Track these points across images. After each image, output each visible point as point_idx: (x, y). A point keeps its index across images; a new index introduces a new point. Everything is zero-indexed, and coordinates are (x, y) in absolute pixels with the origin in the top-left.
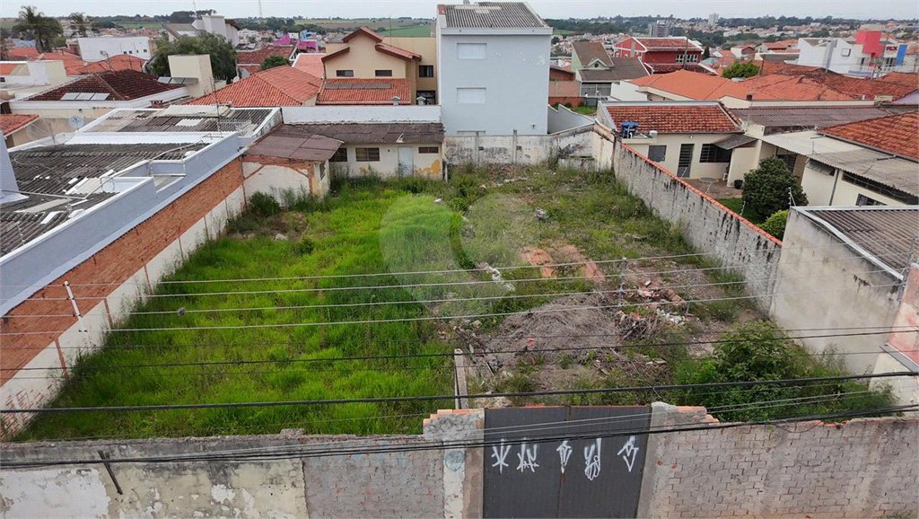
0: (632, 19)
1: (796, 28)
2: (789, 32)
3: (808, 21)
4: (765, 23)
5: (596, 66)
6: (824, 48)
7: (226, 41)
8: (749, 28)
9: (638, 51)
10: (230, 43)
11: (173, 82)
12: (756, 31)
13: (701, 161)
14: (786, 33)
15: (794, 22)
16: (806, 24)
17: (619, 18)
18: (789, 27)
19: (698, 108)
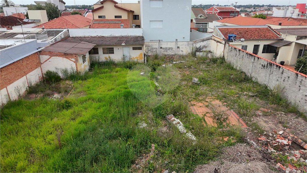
0: (205, 5)
1: (259, 8)
2: (257, 10)
3: (263, 6)
4: (249, 7)
5: (201, 17)
6: (284, 10)
7: (56, 6)
8: (244, 8)
9: (215, 12)
10: (57, 7)
11: (30, 21)
12: (246, 9)
13: (262, 53)
14: (256, 10)
15: (258, 6)
16: (263, 7)
17: (201, 5)
18: (257, 8)
19: (259, 29)
